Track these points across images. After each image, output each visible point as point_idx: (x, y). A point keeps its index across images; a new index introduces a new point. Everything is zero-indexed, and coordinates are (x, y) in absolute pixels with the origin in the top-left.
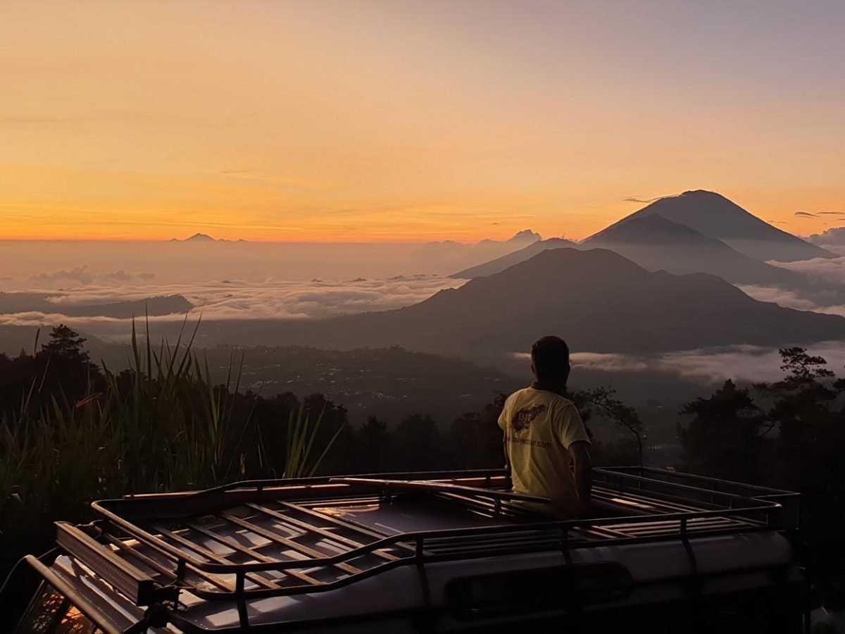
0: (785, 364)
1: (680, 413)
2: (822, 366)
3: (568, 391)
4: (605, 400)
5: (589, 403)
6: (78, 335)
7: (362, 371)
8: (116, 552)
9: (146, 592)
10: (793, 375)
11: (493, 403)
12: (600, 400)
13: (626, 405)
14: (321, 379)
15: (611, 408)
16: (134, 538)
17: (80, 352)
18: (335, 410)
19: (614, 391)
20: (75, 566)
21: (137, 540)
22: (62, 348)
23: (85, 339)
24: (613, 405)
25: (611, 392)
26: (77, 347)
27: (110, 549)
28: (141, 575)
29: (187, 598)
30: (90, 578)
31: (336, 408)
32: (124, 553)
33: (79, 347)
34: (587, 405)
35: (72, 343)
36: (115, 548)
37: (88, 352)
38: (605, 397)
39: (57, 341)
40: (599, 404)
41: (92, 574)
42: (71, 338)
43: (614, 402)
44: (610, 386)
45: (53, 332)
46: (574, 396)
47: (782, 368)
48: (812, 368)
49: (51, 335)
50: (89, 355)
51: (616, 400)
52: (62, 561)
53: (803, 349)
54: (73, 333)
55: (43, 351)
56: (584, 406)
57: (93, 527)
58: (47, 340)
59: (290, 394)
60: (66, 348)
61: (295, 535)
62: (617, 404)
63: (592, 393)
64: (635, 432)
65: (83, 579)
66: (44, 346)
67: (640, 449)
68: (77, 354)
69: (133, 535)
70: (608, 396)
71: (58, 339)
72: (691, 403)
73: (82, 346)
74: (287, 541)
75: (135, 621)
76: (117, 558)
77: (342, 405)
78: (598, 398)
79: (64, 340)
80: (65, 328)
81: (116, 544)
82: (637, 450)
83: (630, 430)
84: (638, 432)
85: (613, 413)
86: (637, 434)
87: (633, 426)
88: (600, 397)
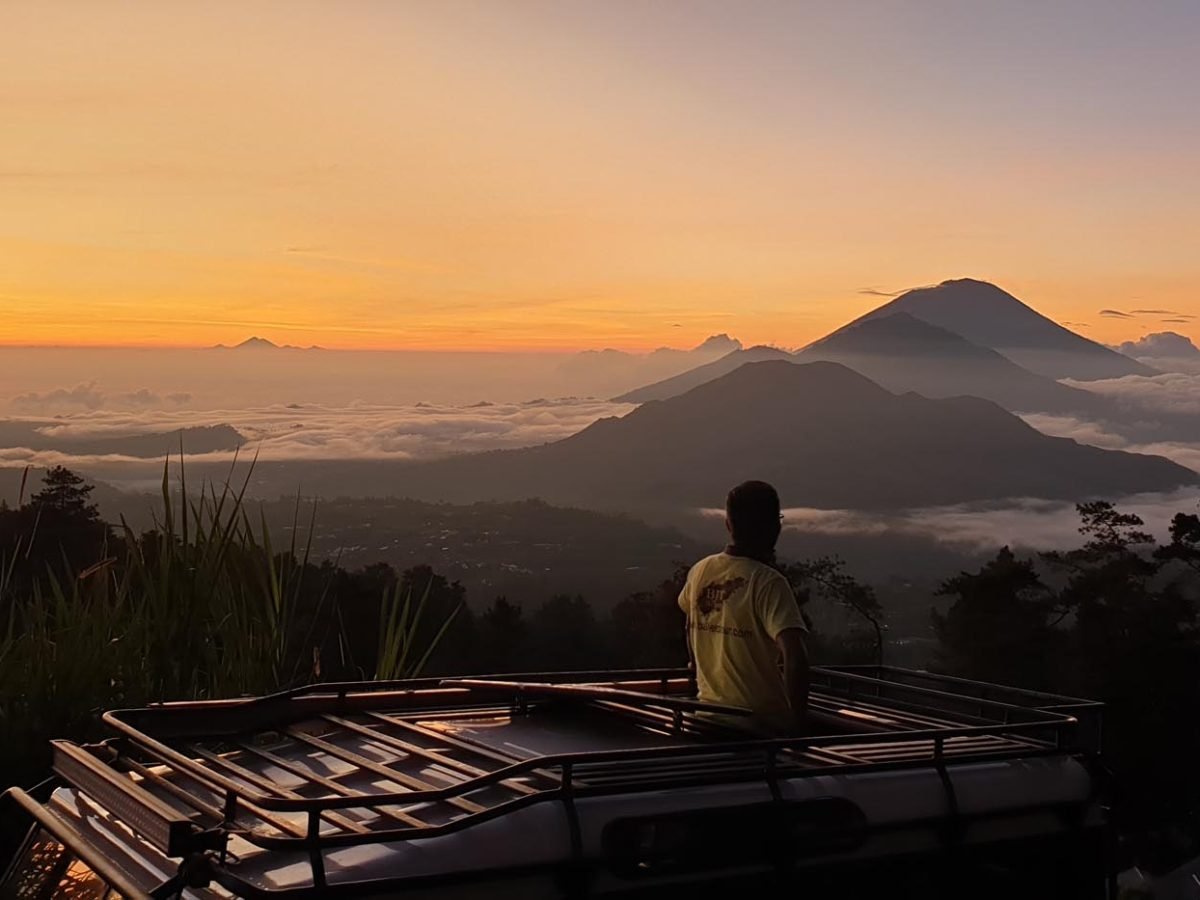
0: (1085, 526)
1: (935, 594)
2: (1137, 528)
4: (830, 574)
5: (808, 580)
6: (82, 481)
7: (486, 533)
8: (139, 783)
9: (180, 838)
10: (1097, 541)
11: (672, 579)
12: (823, 574)
13: (860, 582)
14: (429, 544)
15: (839, 587)
16: (163, 763)
17: (85, 505)
18: (448, 588)
19: (844, 563)
20: (80, 803)
21: (169, 766)
22: (59, 500)
23: (93, 487)
24: (842, 582)
25: (838, 563)
27: (130, 778)
28: (172, 814)
29: (239, 847)
30: (101, 820)
31: (449, 585)
32: (149, 784)
33: (84, 499)
34: (805, 582)
35: (74, 492)
36: (137, 777)
37: (97, 505)
38: (830, 570)
39: (52, 490)
40: (822, 579)
41: (105, 813)
42: (72, 486)
43: (843, 578)
44: (838, 556)
45: (47, 477)
46: (787, 569)
47: (1080, 530)
48: (1123, 530)
49: (44, 480)
50: (98, 510)
51: (846, 575)
52: (61, 795)
53: (1111, 504)
54: (76, 478)
55: (33, 503)
56: (800, 584)
57: (105, 747)
58: (38, 487)
59: (384, 566)
60: (66, 499)
61: (391, 759)
62: (847, 581)
63: (811, 565)
64: (871, 620)
65: (92, 821)
66: (33, 496)
67: (880, 643)
68: (81, 507)
69: (163, 758)
70: (834, 570)
71: (54, 487)
72: (951, 579)
73: (89, 497)
74: (379, 767)
75: (164, 879)
76: (140, 790)
77: (458, 582)
78: (820, 573)
79: (63, 488)
80: (64, 469)
81: (139, 772)
82: (875, 645)
83: (865, 617)
84: (876, 620)
85: (841, 593)
86: (876, 624)
87: (869, 611)
88: (823, 571)
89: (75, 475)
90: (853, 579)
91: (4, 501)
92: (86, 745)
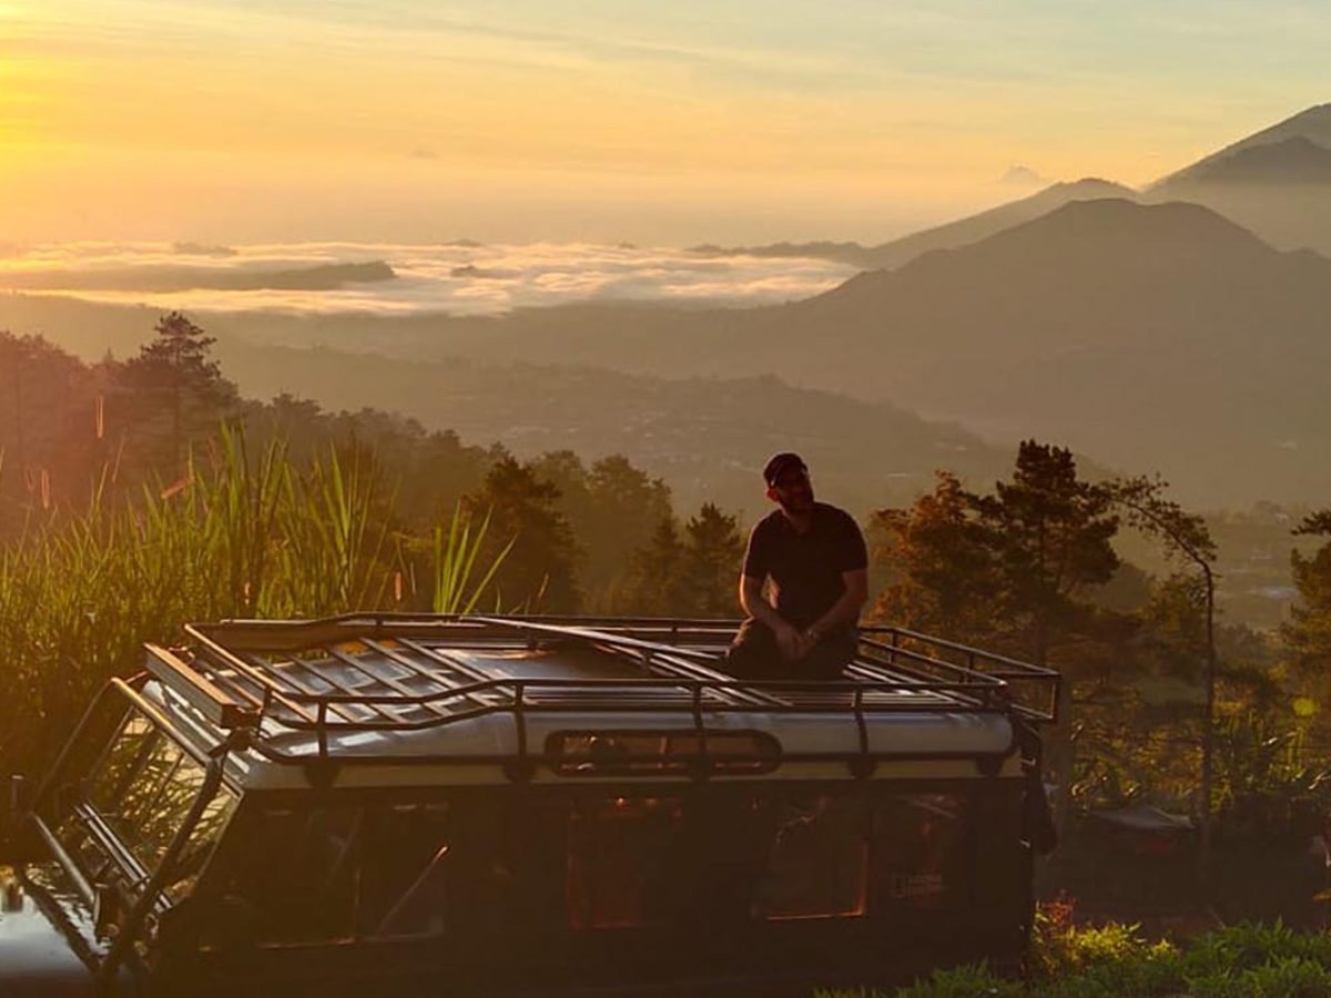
1: (1295, 533)
3: (1077, 479)
4: (1148, 500)
5: (1117, 505)
6: (201, 331)
8: (211, 682)
9: (229, 716)
11: (934, 494)
12: (1137, 499)
13: (1187, 510)
15: (1159, 516)
16: (230, 668)
17: (204, 362)
18: (648, 488)
19: (1166, 485)
20: (165, 693)
21: (236, 671)
22: (175, 354)
23: (214, 340)
24: (1163, 509)
25: (1159, 485)
26: (200, 353)
27: (205, 677)
28: (224, 699)
29: (271, 727)
30: (182, 708)
31: (650, 484)
32: (218, 682)
33: (205, 354)
34: (1113, 508)
35: (191, 345)
36: (210, 677)
37: (218, 362)
38: (1148, 494)
39: (165, 341)
40: (1135, 506)
41: (185, 703)
42: (189, 337)
43: (1165, 504)
44: (1158, 475)
45: (160, 325)
46: (1088, 490)
49: (157, 328)
50: (219, 368)
51: (1168, 502)
52: (153, 687)
54: (193, 328)
55: (143, 357)
56: (1105, 510)
57: (186, 652)
58: (152, 338)
59: (568, 455)
60: (182, 353)
62: (1170, 510)
63: (1123, 486)
64: (1201, 562)
65: (175, 708)
66: (142, 348)
67: (1210, 593)
68: (200, 365)
69: (231, 666)
70: (1152, 493)
71: (169, 337)
72: (1317, 513)
73: (209, 352)
74: (391, 681)
75: (216, 743)
76: (210, 685)
77: (661, 480)
78: (1133, 496)
79: (179, 340)
80: (180, 318)
81: (212, 673)
82: (1203, 595)
83: (1192, 558)
84: (1206, 562)
85: (1162, 525)
86: (1206, 566)
87: (1197, 550)
88: (1138, 494)
89: (193, 324)
90: (1178, 506)
91: (109, 351)
92: (171, 649)
